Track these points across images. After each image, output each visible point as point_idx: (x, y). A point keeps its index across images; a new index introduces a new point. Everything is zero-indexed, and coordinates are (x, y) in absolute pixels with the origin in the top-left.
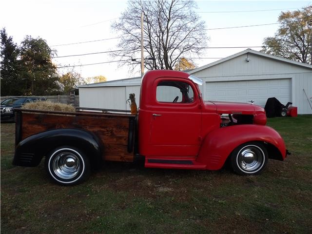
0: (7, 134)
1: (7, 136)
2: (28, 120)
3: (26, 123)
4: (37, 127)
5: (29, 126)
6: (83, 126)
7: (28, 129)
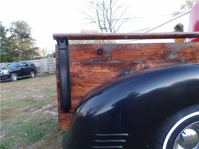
0: (10, 91)
1: (10, 92)
2: (80, 58)
3: (77, 65)
4: (100, 71)
5: (82, 69)
6: (190, 60)
7: (81, 76)
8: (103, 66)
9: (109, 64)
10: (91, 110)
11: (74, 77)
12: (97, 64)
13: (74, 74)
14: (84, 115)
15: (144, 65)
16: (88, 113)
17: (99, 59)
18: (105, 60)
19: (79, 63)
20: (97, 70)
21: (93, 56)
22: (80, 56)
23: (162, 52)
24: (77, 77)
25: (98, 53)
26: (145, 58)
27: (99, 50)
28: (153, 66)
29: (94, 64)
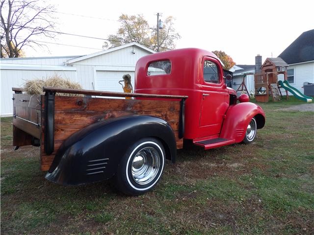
2: (65, 107)
3: (61, 113)
4: (79, 118)
5: (65, 117)
6: (139, 111)
7: (64, 122)
8: (82, 115)
9: (87, 113)
10: (78, 151)
11: (58, 124)
12: (77, 113)
13: (58, 121)
14: (75, 154)
15: (111, 114)
16: (77, 152)
17: (79, 109)
18: (84, 110)
19: (63, 112)
20: (77, 117)
21: (74, 106)
22: (64, 106)
23: (122, 105)
24: (61, 123)
25: (79, 104)
26: (111, 109)
27: (80, 102)
28: (117, 115)
29: (75, 113)
